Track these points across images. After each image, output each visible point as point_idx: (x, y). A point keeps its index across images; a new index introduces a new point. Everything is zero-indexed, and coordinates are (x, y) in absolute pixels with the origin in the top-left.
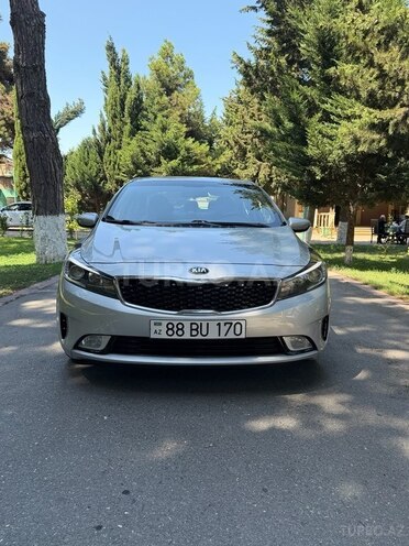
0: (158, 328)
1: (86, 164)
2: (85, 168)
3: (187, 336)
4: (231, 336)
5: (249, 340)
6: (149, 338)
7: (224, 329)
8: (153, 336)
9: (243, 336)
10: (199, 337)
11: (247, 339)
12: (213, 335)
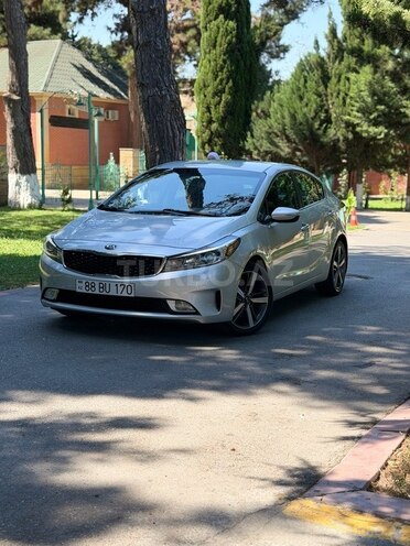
0: (80, 285)
1: (301, 98)
2: (298, 104)
3: (97, 292)
4: (125, 294)
5: (136, 299)
6: (75, 292)
7: (120, 289)
8: (78, 290)
9: (132, 295)
10: (104, 293)
11: (135, 298)
12: (113, 293)
